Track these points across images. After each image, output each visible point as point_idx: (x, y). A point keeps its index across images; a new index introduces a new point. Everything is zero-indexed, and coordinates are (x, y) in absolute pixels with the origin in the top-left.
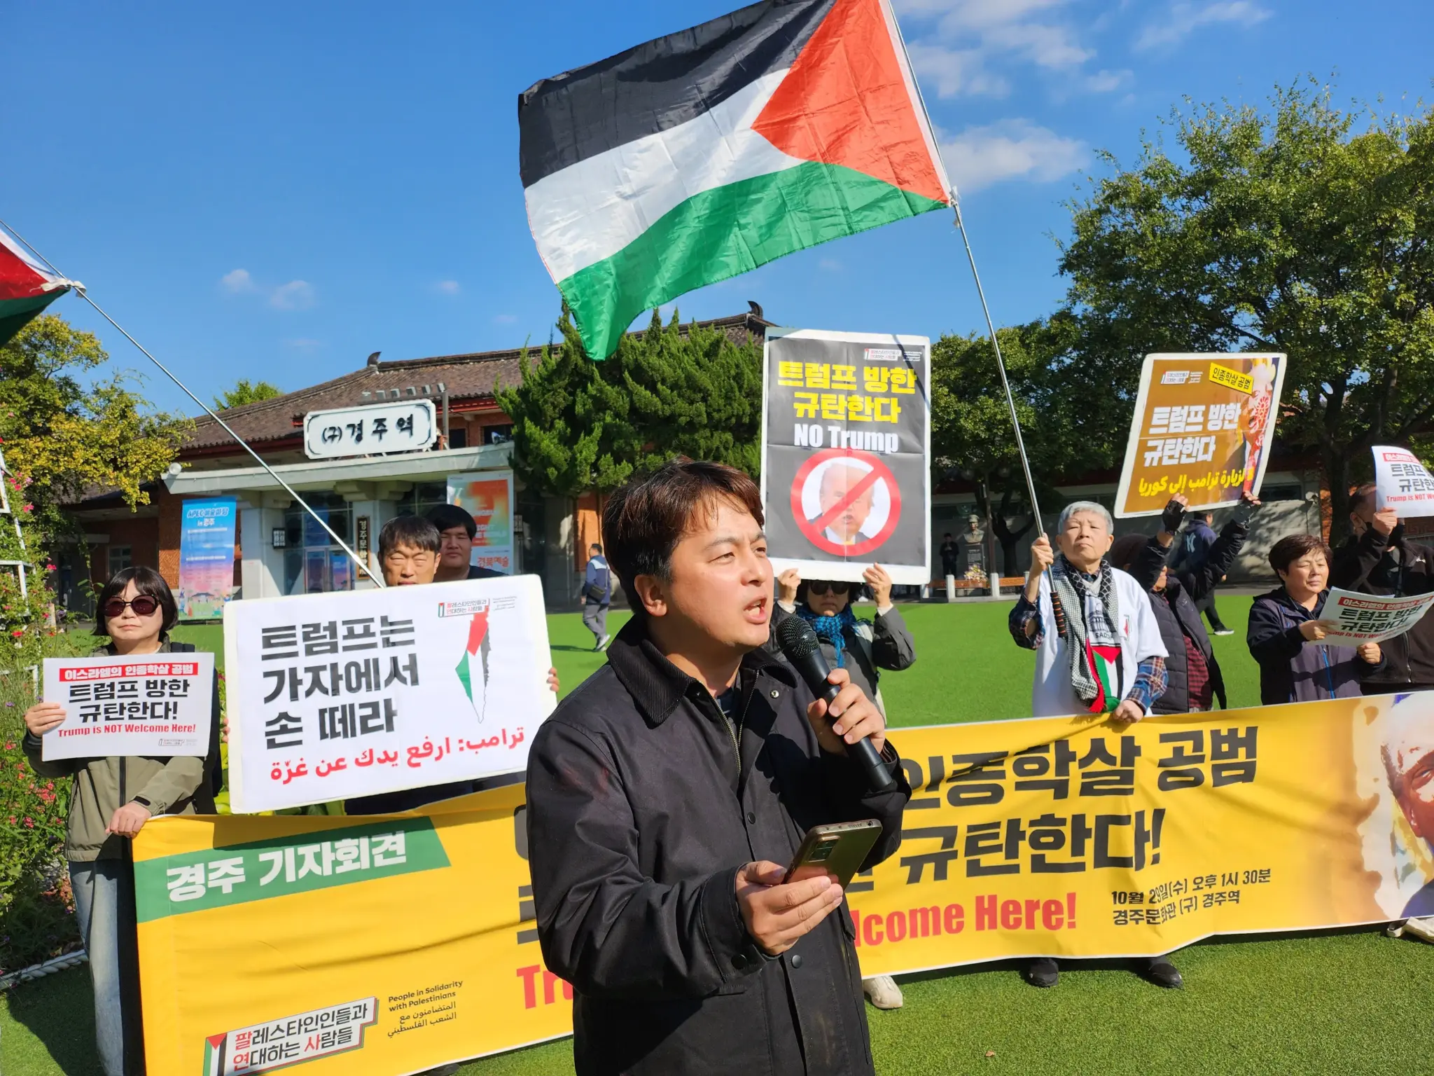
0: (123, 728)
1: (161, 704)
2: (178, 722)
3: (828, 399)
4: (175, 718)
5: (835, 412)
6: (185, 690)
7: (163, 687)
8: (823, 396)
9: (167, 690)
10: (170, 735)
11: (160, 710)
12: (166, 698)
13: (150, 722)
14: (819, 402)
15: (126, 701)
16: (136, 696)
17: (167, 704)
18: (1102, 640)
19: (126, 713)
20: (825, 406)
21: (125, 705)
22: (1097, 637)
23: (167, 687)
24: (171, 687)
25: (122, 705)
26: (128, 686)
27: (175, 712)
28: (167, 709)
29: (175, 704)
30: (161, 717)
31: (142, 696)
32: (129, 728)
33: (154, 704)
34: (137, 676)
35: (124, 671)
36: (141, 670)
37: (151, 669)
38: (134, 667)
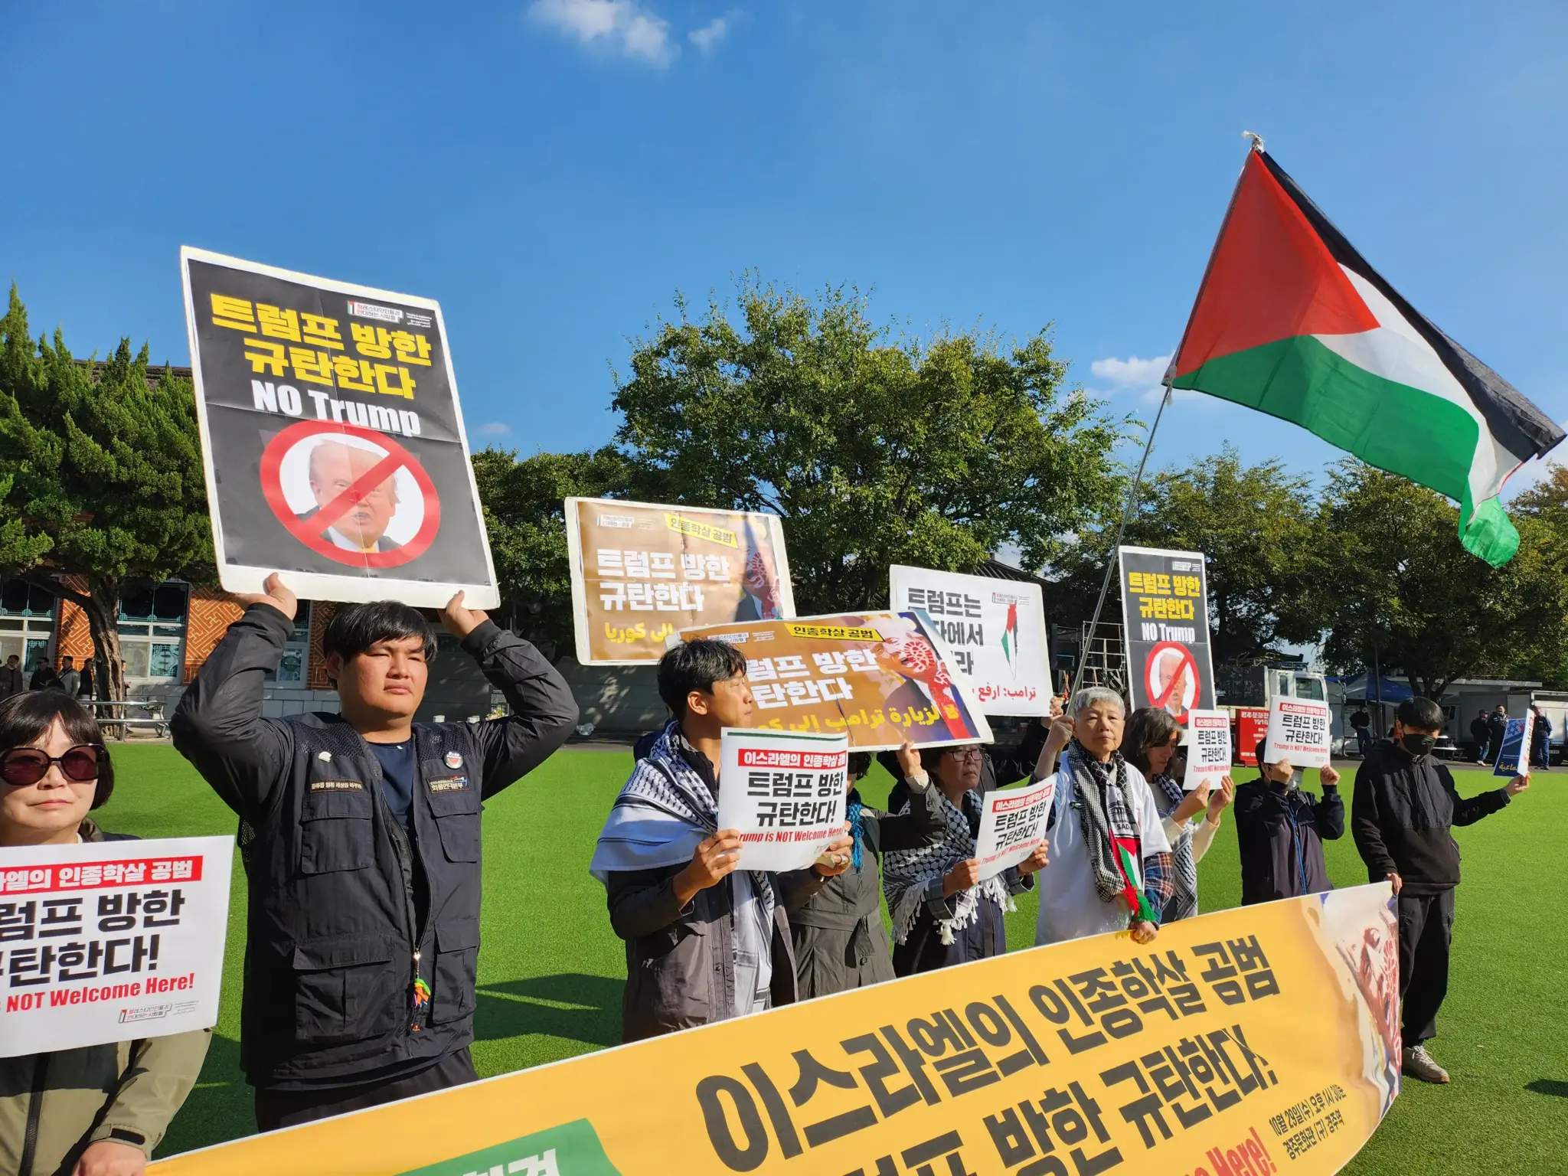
0: (46, 1000)
1: (126, 942)
2: (159, 974)
4: (152, 967)
6: (175, 911)
7: (131, 909)
9: (140, 914)
10: (144, 1001)
11: (123, 955)
12: (139, 930)
13: (103, 981)
15: (57, 943)
16: (77, 931)
17: (139, 941)
18: (1124, 831)
19: (55, 967)
21: (55, 951)
22: (1119, 828)
23: (140, 909)
24: (147, 908)
25: (47, 950)
26: (62, 911)
27: (154, 956)
28: (139, 952)
29: (155, 939)
30: (125, 968)
31: (90, 931)
32: (58, 999)
33: (111, 945)
34: (81, 887)
35: (55, 879)
36: (92, 876)
37: (110, 873)
38: (78, 870)
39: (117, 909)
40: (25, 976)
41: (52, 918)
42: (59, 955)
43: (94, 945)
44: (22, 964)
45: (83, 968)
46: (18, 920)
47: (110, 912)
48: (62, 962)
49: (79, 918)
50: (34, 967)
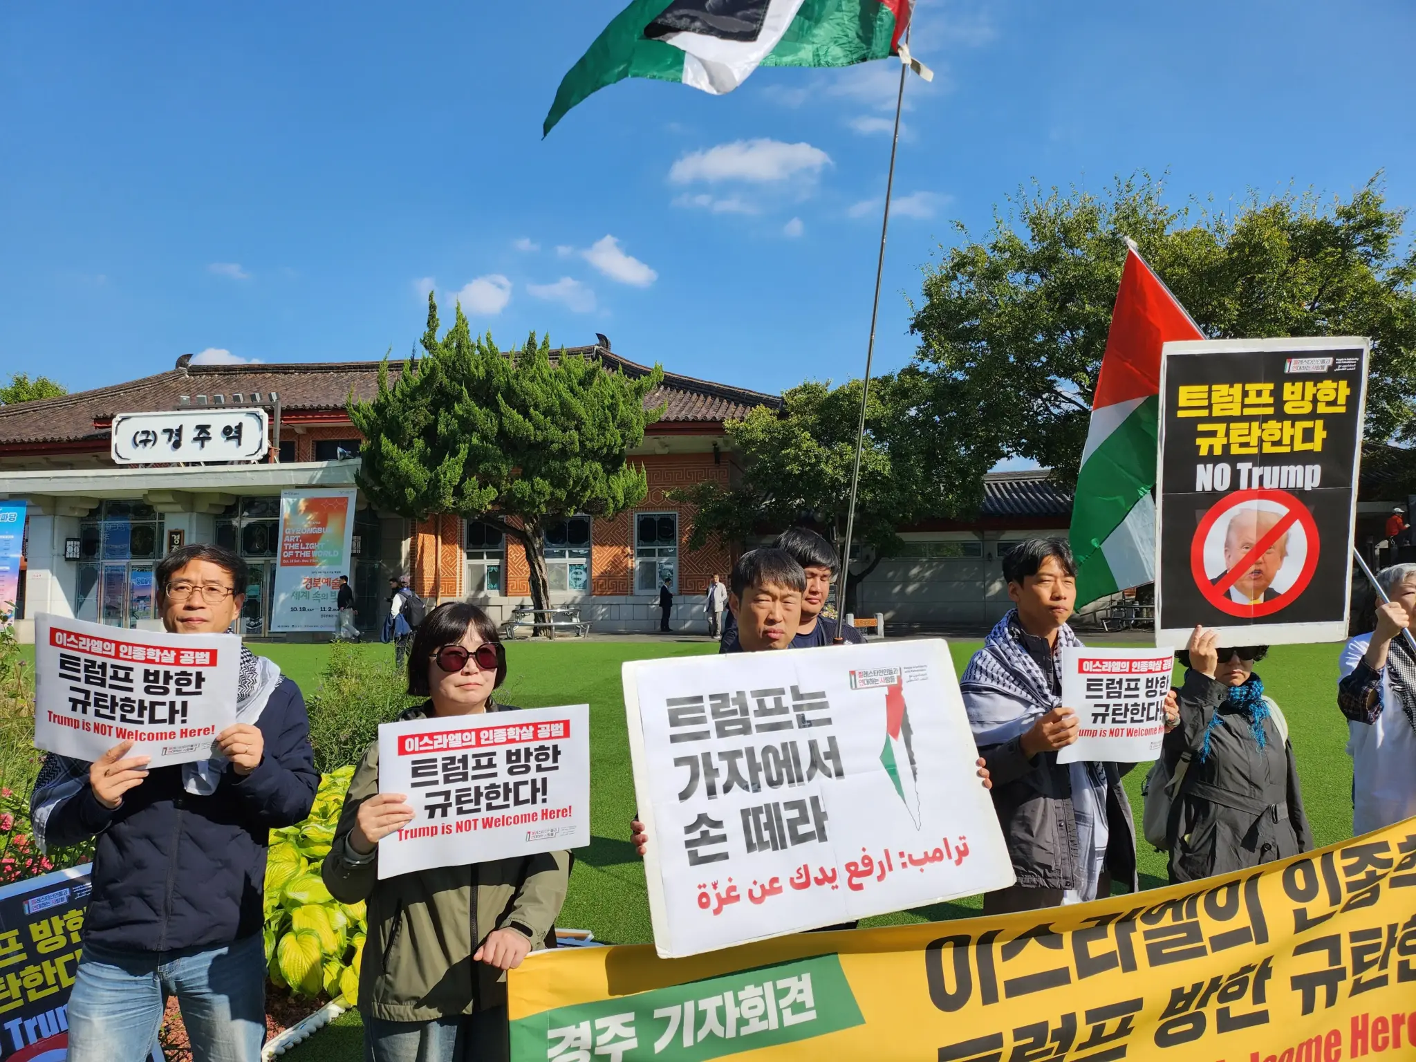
0: (480, 825)
1: (526, 783)
2: (549, 806)
3: (1238, 429)
4: (544, 801)
5: (1246, 445)
6: (554, 760)
7: (527, 759)
8: (1232, 425)
9: (533, 763)
10: (540, 825)
11: (525, 793)
12: (532, 775)
13: (513, 813)
14: (1227, 434)
15: (483, 784)
16: (495, 775)
17: (534, 782)
19: (483, 801)
20: (1234, 438)
21: (482, 790)
23: (532, 759)
24: (536, 758)
25: (477, 789)
26: (484, 761)
27: (544, 793)
28: (534, 790)
29: (543, 781)
30: (527, 801)
31: (503, 776)
32: (487, 824)
33: (517, 785)
34: (495, 744)
35: (478, 738)
36: (500, 736)
37: (512, 733)
38: (491, 731)
39: (518, 760)
40: (466, 807)
41: (478, 766)
42: (485, 792)
43: (506, 785)
44: (463, 799)
45: (500, 801)
46: (458, 768)
47: (514, 762)
48: (488, 797)
49: (495, 766)
50: (470, 801)
